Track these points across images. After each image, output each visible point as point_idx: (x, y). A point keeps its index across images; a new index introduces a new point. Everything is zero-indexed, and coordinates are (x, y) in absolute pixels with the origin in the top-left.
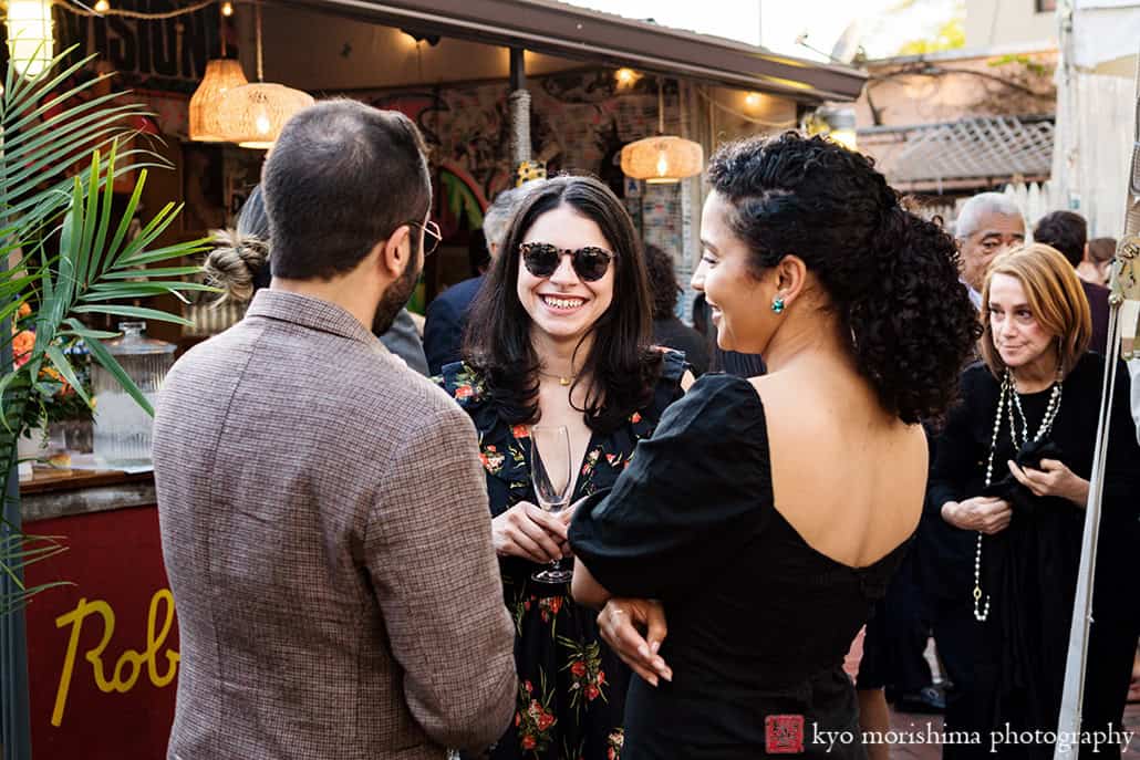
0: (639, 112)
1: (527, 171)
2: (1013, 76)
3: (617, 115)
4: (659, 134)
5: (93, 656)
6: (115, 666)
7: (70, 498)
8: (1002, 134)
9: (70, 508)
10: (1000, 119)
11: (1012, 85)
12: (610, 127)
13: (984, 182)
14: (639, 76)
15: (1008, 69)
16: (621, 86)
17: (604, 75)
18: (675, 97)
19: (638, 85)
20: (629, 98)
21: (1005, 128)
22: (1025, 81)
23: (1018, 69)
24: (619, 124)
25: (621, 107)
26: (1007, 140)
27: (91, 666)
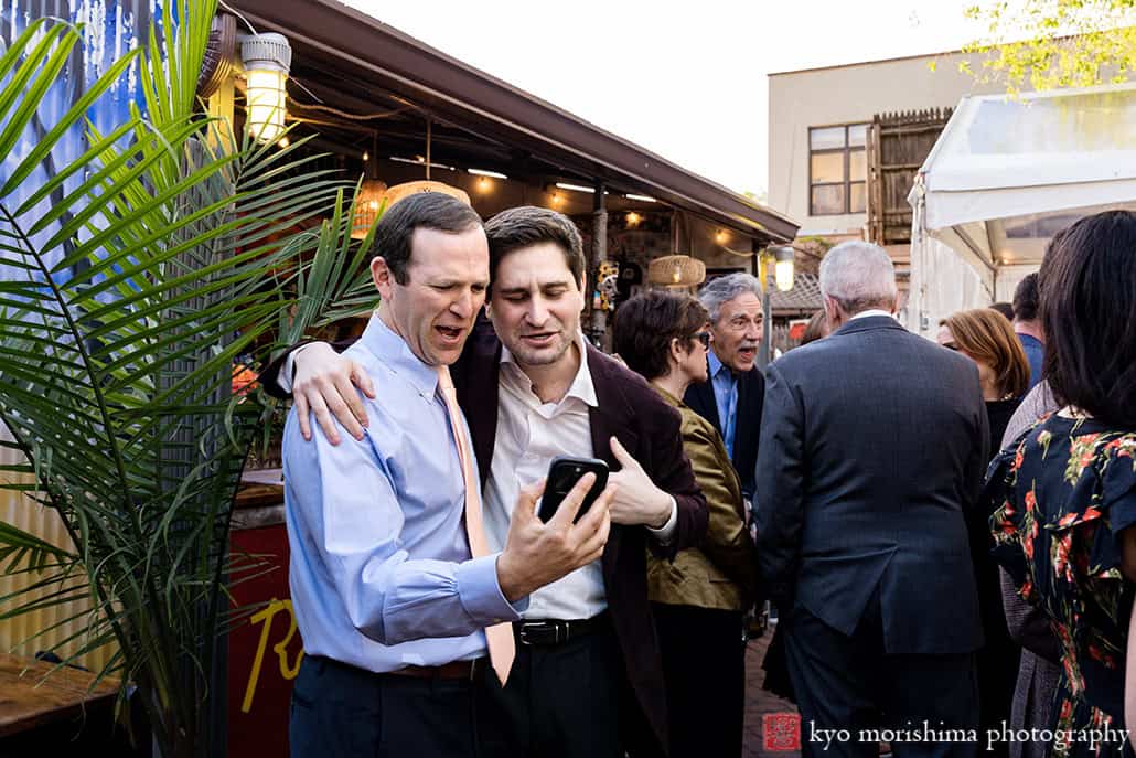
0: (642, 243)
1: (605, 269)
2: (811, 249)
3: (625, 243)
4: (675, 254)
5: (280, 649)
6: (297, 655)
7: (268, 511)
8: (805, 283)
9: (267, 520)
10: (803, 275)
11: (811, 255)
12: (621, 252)
13: (797, 312)
14: (643, 219)
15: (809, 245)
16: (629, 225)
17: (618, 217)
18: (667, 234)
19: (642, 224)
20: (634, 234)
21: (806, 279)
22: (819, 252)
23: (814, 245)
24: (627, 251)
25: (629, 239)
26: (808, 287)
27: (277, 657)
